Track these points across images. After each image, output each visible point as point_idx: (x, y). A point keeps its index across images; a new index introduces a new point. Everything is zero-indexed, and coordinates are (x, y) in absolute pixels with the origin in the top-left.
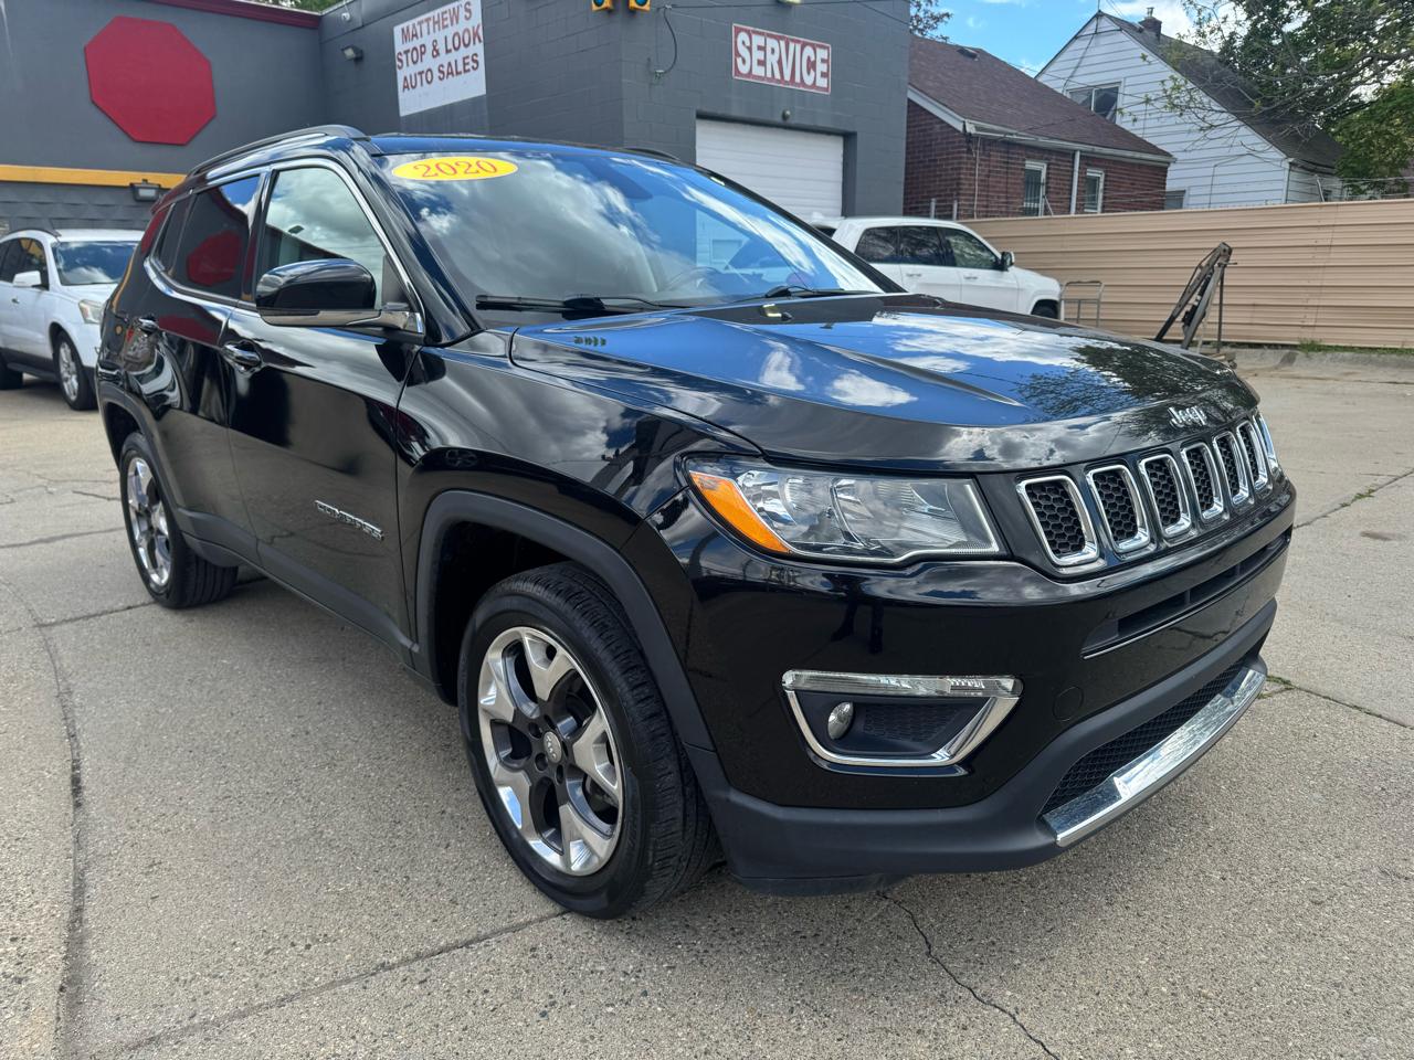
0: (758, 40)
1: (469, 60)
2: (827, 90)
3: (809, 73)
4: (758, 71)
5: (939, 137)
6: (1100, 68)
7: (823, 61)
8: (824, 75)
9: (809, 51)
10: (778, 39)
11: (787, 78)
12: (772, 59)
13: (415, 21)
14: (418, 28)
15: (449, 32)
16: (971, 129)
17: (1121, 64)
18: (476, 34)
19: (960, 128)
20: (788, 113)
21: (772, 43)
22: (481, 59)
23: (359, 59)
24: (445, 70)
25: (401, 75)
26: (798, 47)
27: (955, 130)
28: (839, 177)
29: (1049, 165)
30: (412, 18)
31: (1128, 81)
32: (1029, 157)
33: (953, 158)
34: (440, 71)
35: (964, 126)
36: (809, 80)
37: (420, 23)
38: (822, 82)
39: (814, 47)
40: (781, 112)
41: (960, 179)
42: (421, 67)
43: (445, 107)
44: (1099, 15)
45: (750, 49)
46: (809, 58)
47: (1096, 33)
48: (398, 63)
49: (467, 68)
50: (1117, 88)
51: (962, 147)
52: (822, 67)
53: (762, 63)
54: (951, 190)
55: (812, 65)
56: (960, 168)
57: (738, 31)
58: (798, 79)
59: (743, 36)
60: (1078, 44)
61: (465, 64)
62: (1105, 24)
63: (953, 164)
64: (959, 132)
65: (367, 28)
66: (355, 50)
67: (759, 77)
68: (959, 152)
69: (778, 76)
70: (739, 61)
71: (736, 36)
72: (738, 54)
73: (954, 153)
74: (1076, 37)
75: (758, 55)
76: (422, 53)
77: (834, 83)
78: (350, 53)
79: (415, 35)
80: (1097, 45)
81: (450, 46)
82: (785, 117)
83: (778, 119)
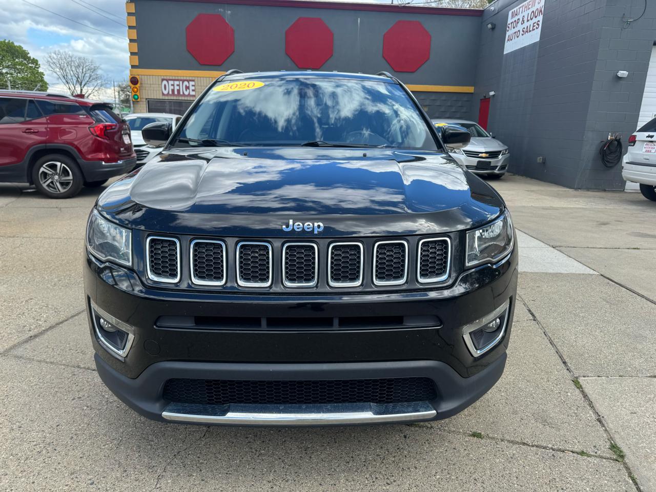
1: (535, 24)
13: (517, 8)
14: (518, 10)
15: (530, 11)
18: (541, 11)
22: (540, 23)
23: (493, 29)
24: (525, 30)
25: (508, 34)
30: (515, 7)
34: (523, 31)
37: (519, 8)
42: (516, 29)
43: (521, 48)
48: (508, 29)
49: (534, 28)
61: (534, 26)
65: (499, 14)
66: (492, 24)
76: (518, 23)
78: (490, 26)
79: (516, 15)
81: (529, 18)
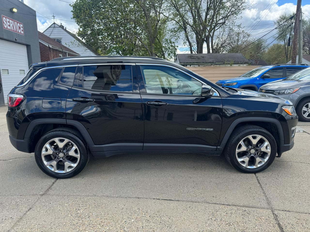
0: (8, 20)
2: (23, 34)
3: (19, 30)
4: (9, 28)
5: (42, 47)
6: (56, 34)
7: (22, 27)
8: (22, 31)
9: (19, 24)
10: (12, 20)
11: (15, 30)
12: (11, 25)
16: (51, 46)
17: (61, 34)
19: (48, 46)
20: (17, 39)
21: (11, 21)
26: (16, 23)
27: (46, 46)
28: (27, 55)
29: (63, 55)
31: (63, 38)
32: (60, 53)
33: (46, 52)
35: (49, 46)
36: (20, 31)
38: (22, 32)
39: (20, 24)
40: (15, 39)
41: (49, 57)
44: (54, 23)
45: (6, 22)
46: (19, 26)
47: (54, 27)
50: (61, 39)
51: (48, 50)
52: (22, 29)
53: (9, 26)
54: (47, 59)
55: (20, 28)
56: (49, 55)
57: (3, 17)
58: (17, 31)
59: (4, 18)
60: (50, 28)
62: (56, 26)
63: (47, 54)
64: (47, 47)
67: (9, 29)
68: (48, 51)
69: (13, 30)
70: (4, 24)
71: (3, 18)
72: (4, 23)
73: (47, 51)
74: (50, 27)
75: (8, 24)
77: (25, 32)
80: (55, 30)
82: (16, 40)
83: (14, 40)
